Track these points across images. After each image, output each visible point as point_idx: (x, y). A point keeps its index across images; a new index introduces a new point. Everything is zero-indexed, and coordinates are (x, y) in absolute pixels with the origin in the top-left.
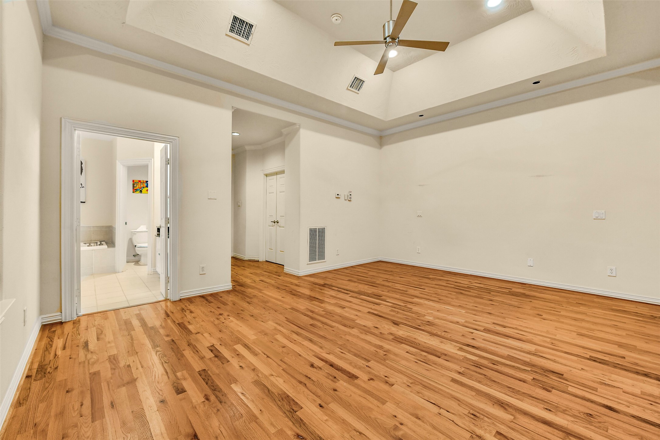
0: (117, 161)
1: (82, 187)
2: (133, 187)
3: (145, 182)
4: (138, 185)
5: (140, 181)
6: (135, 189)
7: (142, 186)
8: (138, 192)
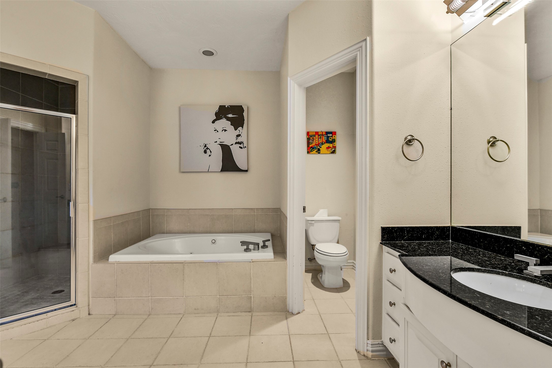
0: (289, 79)
1: (244, 148)
2: (308, 143)
3: (324, 133)
4: (314, 140)
5: (317, 133)
6: (311, 147)
7: (320, 141)
8: (314, 152)
